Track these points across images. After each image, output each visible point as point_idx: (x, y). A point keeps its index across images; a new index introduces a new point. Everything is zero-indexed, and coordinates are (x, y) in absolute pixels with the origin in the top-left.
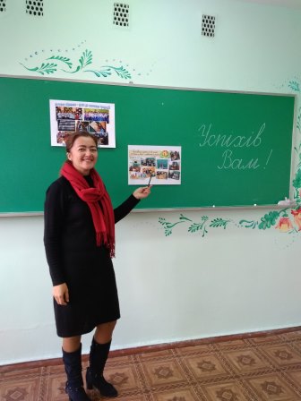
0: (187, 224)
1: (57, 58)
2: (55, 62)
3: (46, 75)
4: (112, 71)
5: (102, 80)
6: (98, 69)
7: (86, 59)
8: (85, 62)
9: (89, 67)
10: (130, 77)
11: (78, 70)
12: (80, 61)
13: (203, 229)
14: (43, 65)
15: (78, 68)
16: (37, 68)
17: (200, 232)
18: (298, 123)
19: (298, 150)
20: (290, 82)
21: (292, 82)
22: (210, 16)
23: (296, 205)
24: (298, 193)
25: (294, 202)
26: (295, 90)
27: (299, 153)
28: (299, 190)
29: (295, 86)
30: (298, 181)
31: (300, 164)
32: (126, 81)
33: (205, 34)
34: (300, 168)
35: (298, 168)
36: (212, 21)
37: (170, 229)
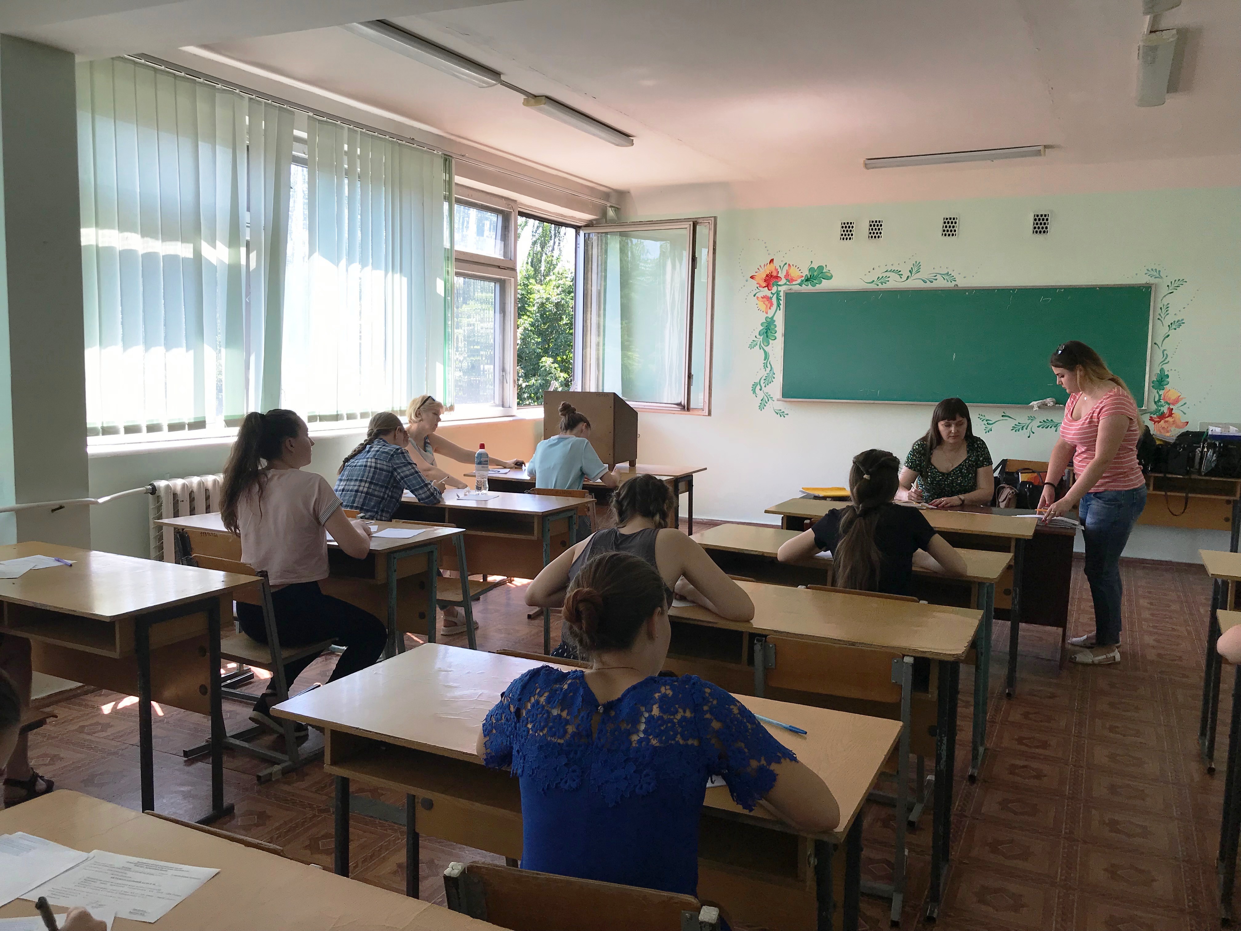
0: (1012, 423)
1: (890, 271)
2: (888, 274)
3: (880, 286)
4: (939, 277)
5: (928, 285)
6: (925, 277)
7: (916, 268)
8: (914, 271)
9: (918, 276)
10: (955, 281)
11: (907, 279)
12: (910, 271)
13: (1029, 428)
14: (879, 277)
15: (908, 277)
16: (874, 281)
17: (1026, 432)
18: (1160, 315)
19: (1160, 345)
20: (1148, 270)
21: (1150, 269)
22: (1044, 213)
23: (1158, 411)
24: (1160, 396)
25: (1154, 407)
26: (1156, 278)
27: (1162, 349)
28: (1161, 392)
29: (1155, 273)
30: (1161, 382)
31: (1164, 362)
32: (951, 285)
33: (1037, 232)
34: (1163, 366)
35: (1160, 368)
36: (1045, 218)
37: (990, 426)
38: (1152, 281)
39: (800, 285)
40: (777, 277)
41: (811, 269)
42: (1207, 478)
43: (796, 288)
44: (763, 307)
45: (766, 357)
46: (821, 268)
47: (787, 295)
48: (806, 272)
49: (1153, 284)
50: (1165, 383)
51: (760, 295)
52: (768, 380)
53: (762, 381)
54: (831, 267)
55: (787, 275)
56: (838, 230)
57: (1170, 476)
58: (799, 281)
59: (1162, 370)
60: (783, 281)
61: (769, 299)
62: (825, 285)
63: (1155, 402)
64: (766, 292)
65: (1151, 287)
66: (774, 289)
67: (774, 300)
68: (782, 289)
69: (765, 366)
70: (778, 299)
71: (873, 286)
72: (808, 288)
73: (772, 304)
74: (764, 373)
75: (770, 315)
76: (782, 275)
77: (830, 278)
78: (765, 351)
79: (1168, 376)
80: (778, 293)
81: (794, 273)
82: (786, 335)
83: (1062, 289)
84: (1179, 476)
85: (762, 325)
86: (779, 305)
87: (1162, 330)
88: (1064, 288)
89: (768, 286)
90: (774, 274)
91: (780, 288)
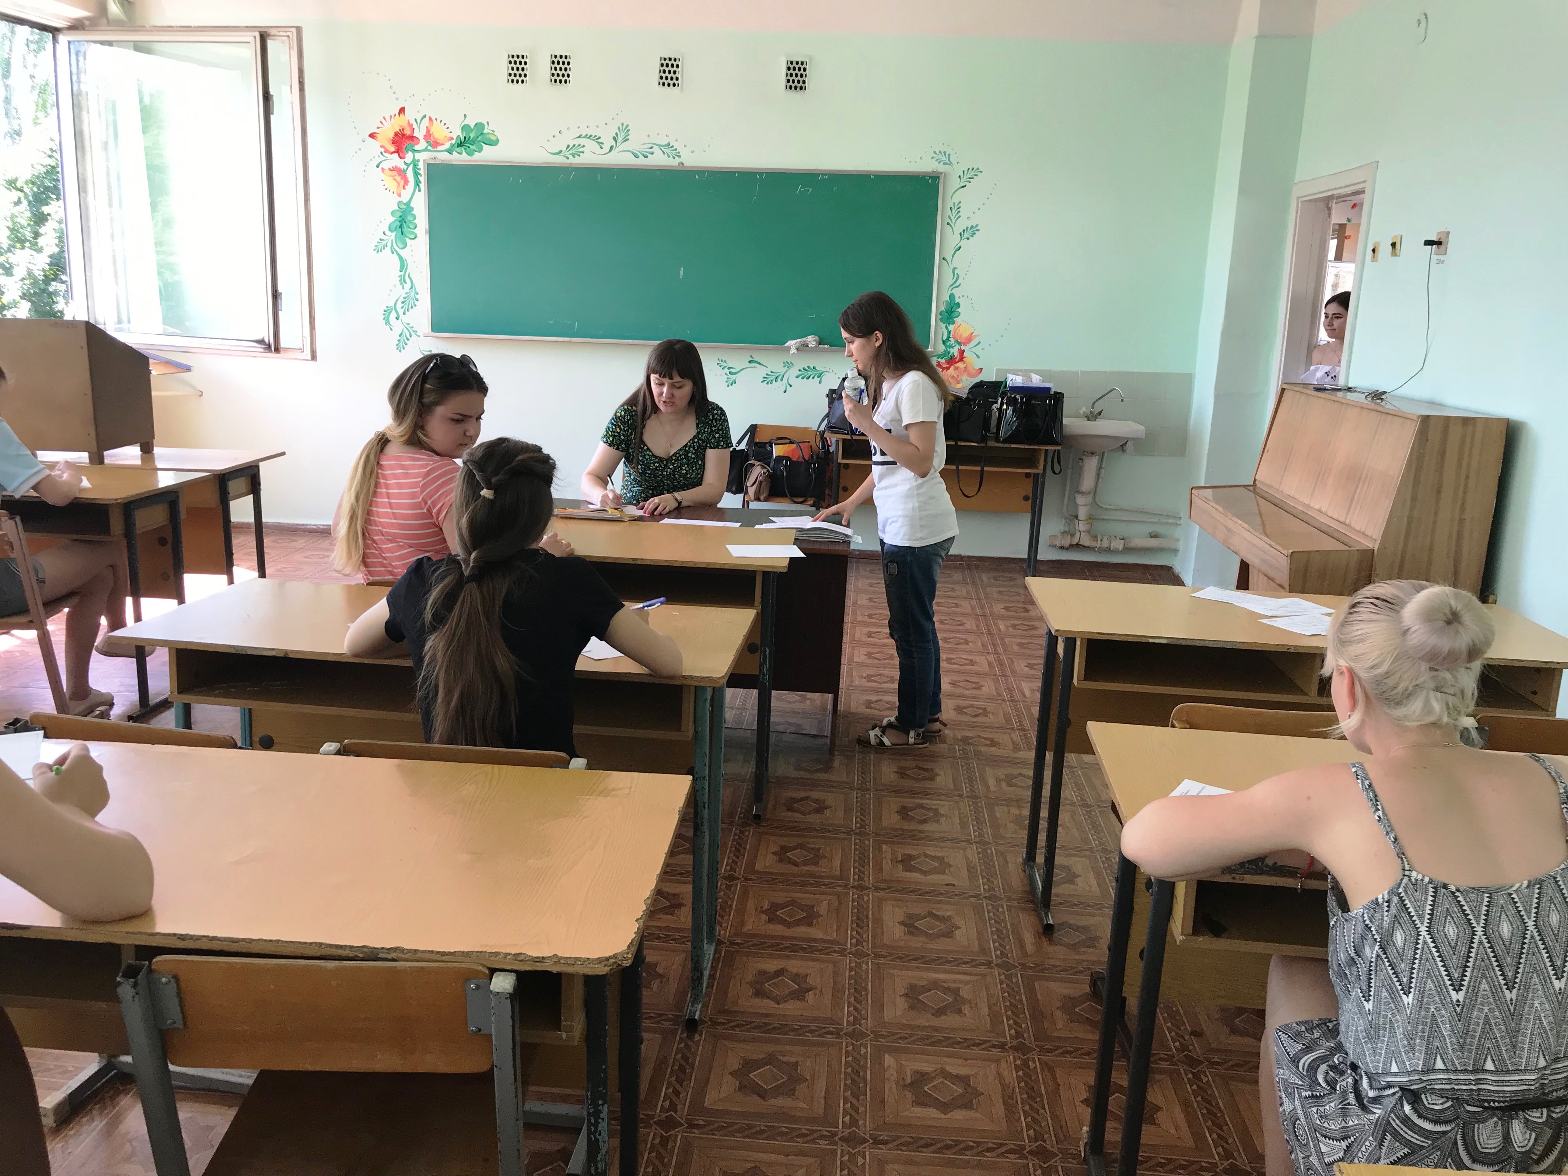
0: (761, 372)
1: (585, 137)
2: (582, 141)
3: (572, 160)
4: (656, 149)
5: (641, 162)
6: (637, 148)
7: (622, 135)
8: (620, 139)
9: (626, 146)
10: (680, 157)
11: (610, 151)
12: (614, 139)
13: (785, 379)
14: (568, 146)
15: (611, 148)
16: (561, 152)
17: (780, 385)
18: (949, 217)
19: (949, 261)
20: (935, 152)
21: (937, 152)
22: (800, 60)
23: (946, 353)
24: (949, 332)
25: (941, 348)
26: (944, 164)
27: (952, 267)
28: (951, 327)
29: (944, 158)
30: (950, 313)
31: (955, 285)
32: (673, 163)
33: (791, 87)
34: (953, 291)
35: (950, 292)
36: (802, 67)
37: (734, 377)
38: (941, 168)
39: (450, 151)
40: (412, 138)
41: (465, 128)
42: (1007, 445)
43: (443, 157)
44: (392, 184)
45: (403, 266)
46: (480, 126)
47: (430, 167)
48: (457, 133)
49: (941, 173)
50: (957, 314)
51: (387, 165)
52: (409, 303)
53: (399, 305)
54: (495, 127)
55: (428, 135)
56: (504, 68)
57: (963, 444)
58: (447, 146)
59: (952, 296)
60: (422, 145)
61: (401, 173)
62: (487, 155)
63: (944, 342)
64: (395, 160)
65: (938, 177)
66: (409, 157)
67: (410, 174)
68: (422, 157)
69: (403, 281)
70: (416, 174)
71: (559, 160)
72: (460, 158)
73: (406, 182)
74: (400, 292)
75: (405, 198)
76: (419, 134)
77: (494, 143)
78: (401, 258)
79: (958, 305)
80: (415, 163)
81: (439, 132)
82: (431, 232)
83: (826, 175)
84: (973, 444)
85: (393, 213)
86: (418, 183)
87: (952, 239)
88: (829, 175)
89: (399, 151)
90: (408, 132)
91: (418, 156)
